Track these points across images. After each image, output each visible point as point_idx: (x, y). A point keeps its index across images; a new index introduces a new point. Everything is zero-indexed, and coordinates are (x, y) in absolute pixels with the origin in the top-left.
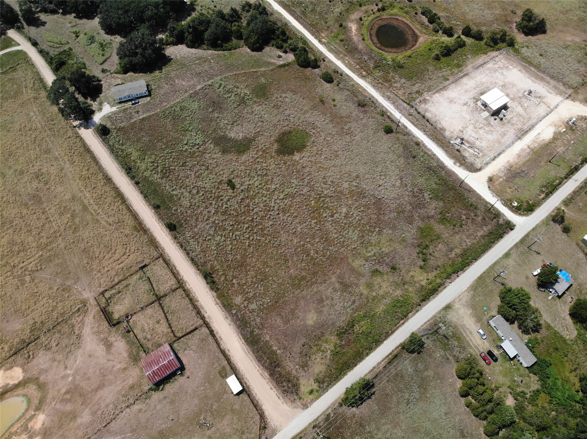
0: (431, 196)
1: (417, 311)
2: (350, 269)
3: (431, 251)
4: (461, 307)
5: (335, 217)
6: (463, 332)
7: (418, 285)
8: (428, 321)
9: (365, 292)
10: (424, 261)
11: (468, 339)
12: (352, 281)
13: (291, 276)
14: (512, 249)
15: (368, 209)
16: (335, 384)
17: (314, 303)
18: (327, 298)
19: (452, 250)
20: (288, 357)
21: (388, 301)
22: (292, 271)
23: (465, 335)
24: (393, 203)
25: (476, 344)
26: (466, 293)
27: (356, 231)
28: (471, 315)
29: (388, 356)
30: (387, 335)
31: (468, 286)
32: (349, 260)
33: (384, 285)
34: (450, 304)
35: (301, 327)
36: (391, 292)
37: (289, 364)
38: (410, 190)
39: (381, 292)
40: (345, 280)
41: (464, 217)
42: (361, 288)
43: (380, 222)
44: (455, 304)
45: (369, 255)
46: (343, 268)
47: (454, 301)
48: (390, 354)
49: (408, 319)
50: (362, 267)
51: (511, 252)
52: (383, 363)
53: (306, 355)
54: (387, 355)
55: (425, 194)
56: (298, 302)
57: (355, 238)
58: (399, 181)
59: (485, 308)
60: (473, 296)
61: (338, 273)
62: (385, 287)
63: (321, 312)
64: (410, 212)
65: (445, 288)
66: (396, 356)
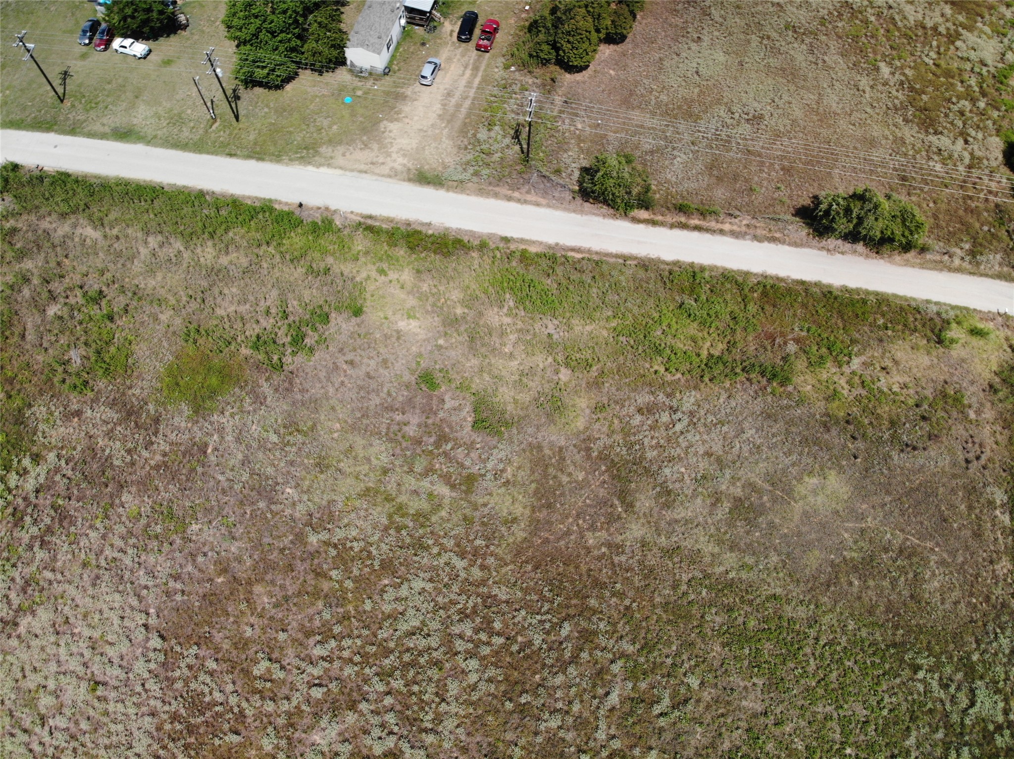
0: (26, 462)
1: (506, 240)
2: (549, 506)
3: (267, 323)
4: (394, 149)
5: (391, 742)
6: (464, 111)
7: (425, 287)
8: (509, 199)
9: (583, 403)
10: (326, 319)
11: (472, 93)
12: (583, 468)
13: (769, 687)
14: (91, 135)
15: (242, 644)
17: (771, 525)
18: (717, 499)
19: (216, 273)
20: (983, 461)
21: (550, 326)
22: (752, 704)
23: (467, 103)
24: (151, 574)
25: (468, 72)
26: (340, 161)
27: (387, 608)
28: (397, 120)
29: (697, 228)
30: (645, 264)
31: (310, 168)
32: (520, 535)
33: (510, 368)
34: (410, 180)
35: (876, 500)
36: (513, 337)
37: (989, 442)
38: (41, 555)
39: (542, 360)
40: (602, 493)
41: (52, 310)
42: (580, 424)
43: (274, 556)
44: (399, 168)
45: (443, 490)
46: (568, 533)
47: (394, 174)
48: (683, 226)
49: (550, 247)
50: (509, 474)
51: (107, 129)
52: (727, 227)
53: (924, 418)
54: (696, 234)
56: (823, 578)
57: (418, 584)
58: (25, 622)
59: (348, 100)
60: (333, 142)
61: (603, 535)
62: (514, 364)
63: (772, 480)
64: (144, 486)
65: (370, 217)
66: (681, 209)
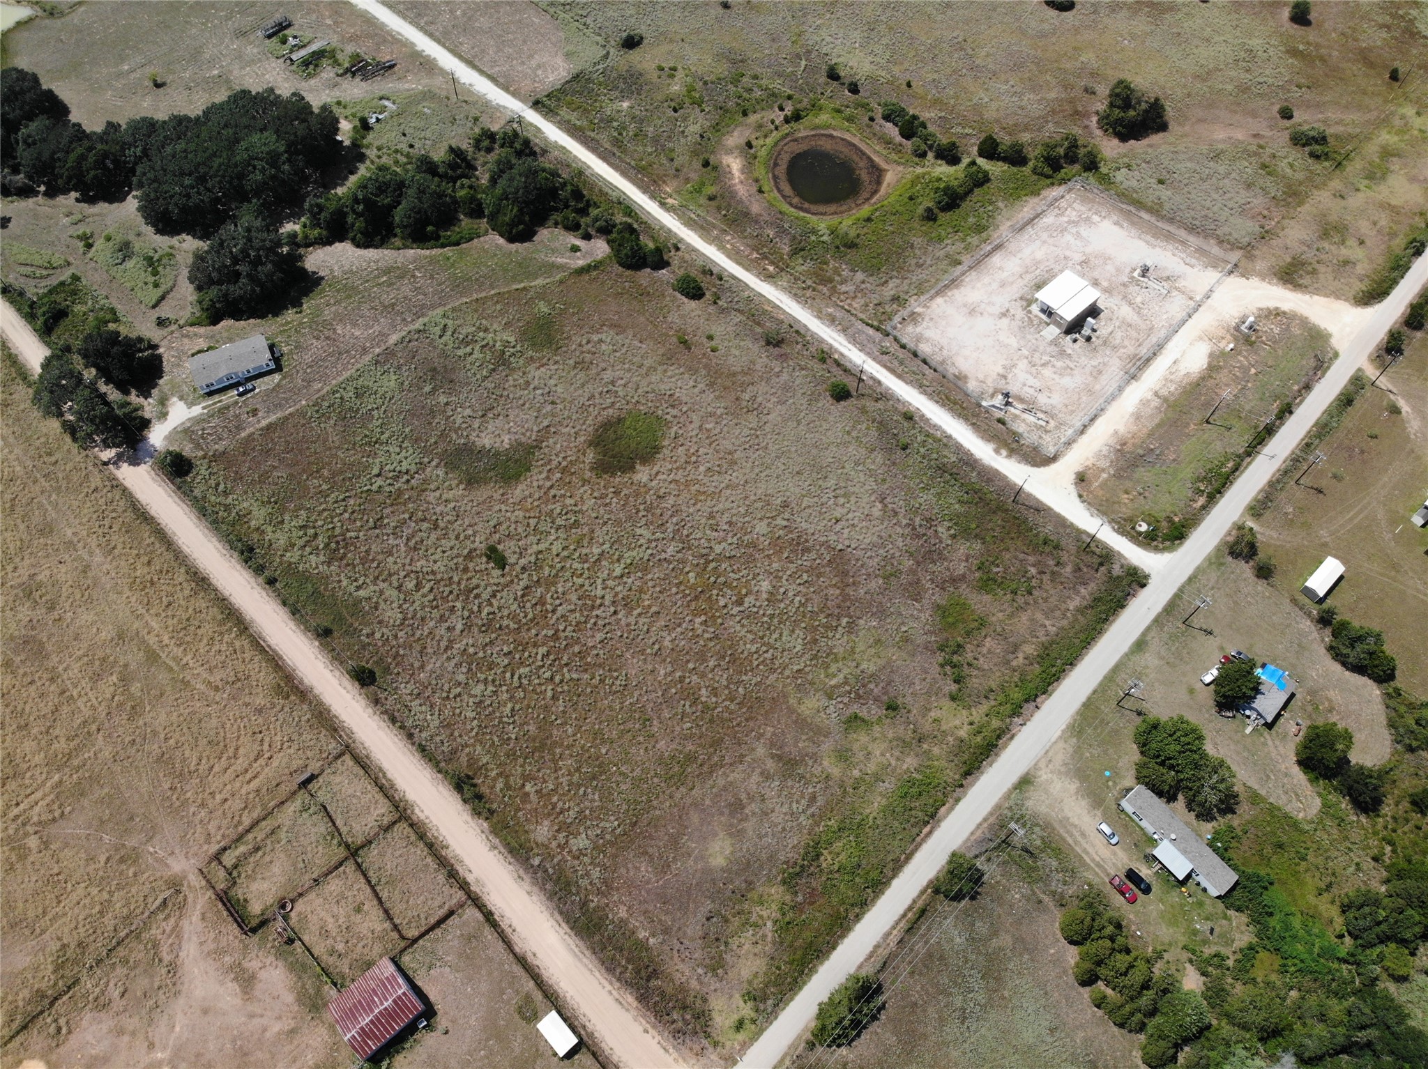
0: (952, 532)
1: (958, 800)
2: (796, 722)
3: (969, 656)
4: (1055, 777)
5: (746, 605)
6: (1065, 835)
7: (951, 739)
8: (985, 820)
9: (835, 772)
10: (956, 681)
11: (1077, 849)
12: (804, 748)
13: (661, 757)
14: (1148, 629)
15: (819, 575)
16: (792, 999)
17: (722, 814)
18: (751, 798)
19: (1015, 649)
20: (675, 952)
21: (889, 785)
22: (662, 744)
23: (1070, 841)
24: (870, 557)
25: (1098, 859)
26: (1061, 745)
27: (797, 632)
28: (1077, 793)
29: (904, 915)
30: (898, 866)
31: (1064, 727)
32: (791, 701)
33: (877, 749)
34: (1027, 774)
35: (698, 875)
36: (893, 763)
37: (680, 966)
38: (904, 522)
39: (872, 767)
40: (787, 749)
41: (1033, 571)
42: (825, 763)
43: (848, 604)
44: (1040, 773)
45: (833, 682)
46: (779, 722)
47: (1036, 766)
48: (910, 908)
49: (939, 821)
50: (822, 714)
51: (1148, 638)
52: (895, 932)
53: (717, 939)
54: (901, 912)
55: (940, 529)
56: (684, 817)
57: (799, 648)
58: (879, 506)
59: (1107, 773)
60: (1078, 750)
61: (768, 735)
62: (878, 753)
63: (741, 833)
64: (912, 571)
65: (1012, 738)
66: (923, 912)
